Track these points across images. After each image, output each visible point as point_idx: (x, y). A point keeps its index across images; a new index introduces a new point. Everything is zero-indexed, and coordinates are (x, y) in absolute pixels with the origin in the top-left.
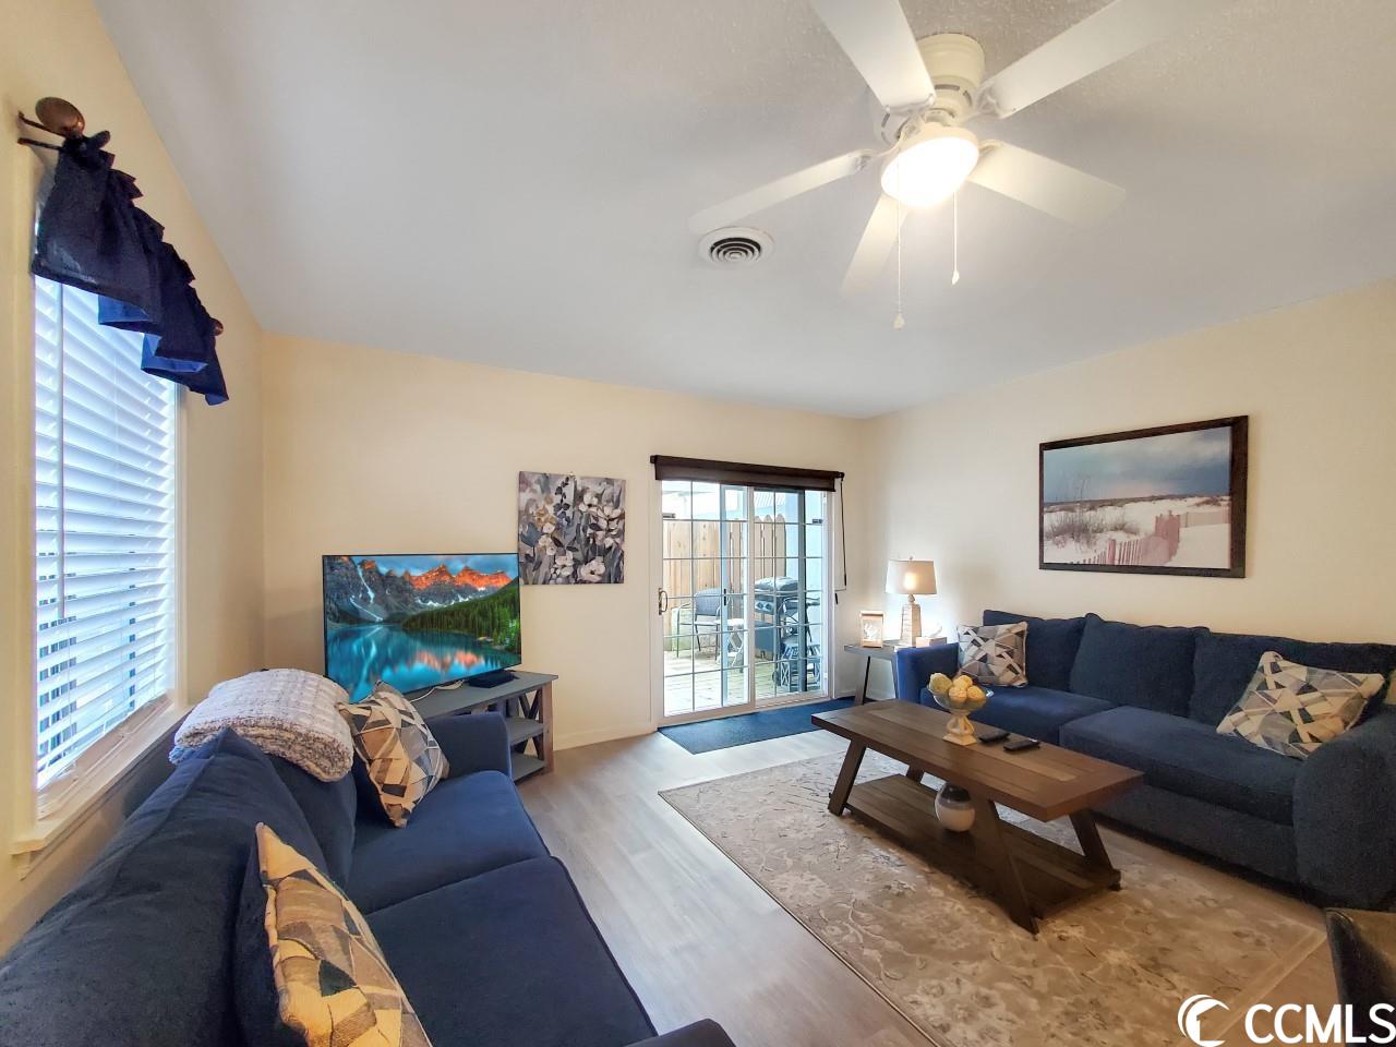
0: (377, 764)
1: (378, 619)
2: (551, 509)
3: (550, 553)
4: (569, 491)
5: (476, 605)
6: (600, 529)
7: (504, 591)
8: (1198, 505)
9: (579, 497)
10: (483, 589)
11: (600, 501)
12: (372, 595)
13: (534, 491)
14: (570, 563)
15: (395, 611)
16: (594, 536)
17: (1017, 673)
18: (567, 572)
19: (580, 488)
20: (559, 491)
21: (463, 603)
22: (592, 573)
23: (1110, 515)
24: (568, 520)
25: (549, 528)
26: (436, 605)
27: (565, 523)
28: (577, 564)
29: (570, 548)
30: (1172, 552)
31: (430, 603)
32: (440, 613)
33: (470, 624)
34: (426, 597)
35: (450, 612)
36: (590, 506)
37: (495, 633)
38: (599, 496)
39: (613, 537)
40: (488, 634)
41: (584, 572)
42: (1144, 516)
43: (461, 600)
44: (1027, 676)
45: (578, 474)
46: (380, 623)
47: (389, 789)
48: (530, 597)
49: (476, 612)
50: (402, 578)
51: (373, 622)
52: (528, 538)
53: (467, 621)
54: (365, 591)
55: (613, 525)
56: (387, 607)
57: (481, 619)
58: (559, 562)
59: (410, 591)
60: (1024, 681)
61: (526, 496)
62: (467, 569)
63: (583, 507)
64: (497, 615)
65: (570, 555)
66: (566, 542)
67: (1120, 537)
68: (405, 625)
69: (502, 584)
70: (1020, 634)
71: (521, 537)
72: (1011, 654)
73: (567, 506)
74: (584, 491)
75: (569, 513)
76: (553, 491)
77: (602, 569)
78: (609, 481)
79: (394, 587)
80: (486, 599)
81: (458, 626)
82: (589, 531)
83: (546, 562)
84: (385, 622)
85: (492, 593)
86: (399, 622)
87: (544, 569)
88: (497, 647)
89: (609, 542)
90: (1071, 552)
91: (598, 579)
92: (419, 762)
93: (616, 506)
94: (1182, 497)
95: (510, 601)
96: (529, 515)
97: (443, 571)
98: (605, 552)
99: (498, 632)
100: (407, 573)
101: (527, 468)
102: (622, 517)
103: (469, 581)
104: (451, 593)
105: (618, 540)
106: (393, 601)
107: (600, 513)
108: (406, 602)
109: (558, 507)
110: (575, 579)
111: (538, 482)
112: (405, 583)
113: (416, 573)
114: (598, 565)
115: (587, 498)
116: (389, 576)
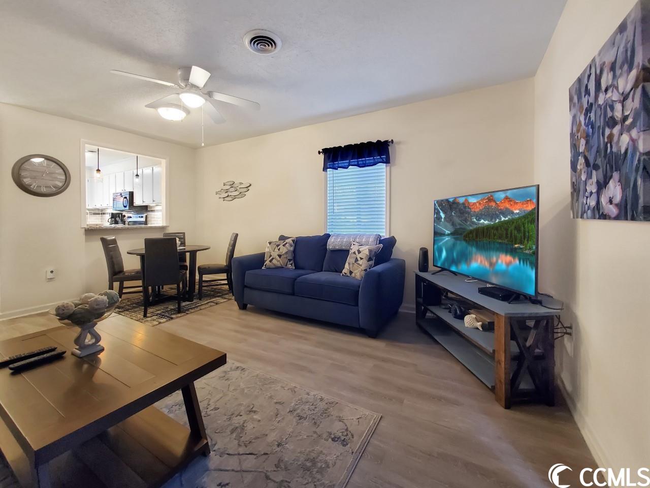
1: (447, 232)
5: (513, 223)
10: (517, 211)
12: (443, 215)
15: (458, 227)
21: (504, 221)
26: (486, 222)
31: (482, 221)
32: (488, 228)
34: (479, 217)
35: (495, 228)
37: (526, 242)
40: (521, 243)
46: (448, 235)
49: (513, 227)
50: (463, 204)
51: (444, 235)
53: (507, 234)
56: (453, 224)
57: (516, 232)
59: (469, 213)
62: (507, 198)
64: (527, 230)
68: (465, 237)
69: (530, 208)
79: (458, 210)
80: (520, 218)
81: (500, 238)
84: (452, 234)
85: (523, 214)
86: (461, 234)
88: (527, 252)
97: (491, 199)
100: (466, 200)
103: (508, 206)
104: (496, 214)
106: (457, 220)
108: (466, 220)
112: (465, 207)
116: (455, 202)
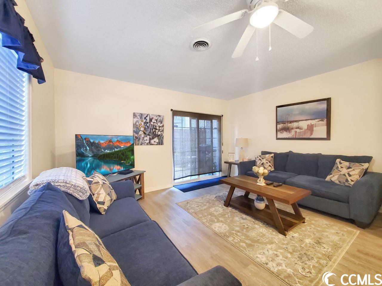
0: (96, 195)
1: (90, 156)
2: (143, 123)
3: (143, 136)
4: (148, 118)
5: (121, 151)
6: (157, 129)
7: (129, 147)
8: (318, 121)
9: (151, 120)
10: (123, 147)
11: (157, 122)
12: (88, 148)
13: (138, 118)
14: (148, 139)
15: (95, 153)
16: (155, 131)
17: (271, 167)
18: (148, 142)
19: (151, 118)
20: (145, 118)
21: (117, 151)
22: (155, 142)
23: (295, 125)
24: (148, 127)
25: (142, 129)
26: (108, 151)
27: (147, 127)
28: (150, 139)
29: (148, 135)
30: (311, 134)
31: (106, 151)
32: (109, 154)
33: (119, 157)
34: (105, 149)
35: (113, 154)
36: (154, 123)
37: (127, 160)
38: (156, 120)
39: (161, 132)
40: (124, 160)
41: (152, 141)
42: (304, 125)
43: (116, 150)
44: (274, 168)
45: (151, 113)
46: (91, 157)
47: (99, 203)
48: (137, 148)
49: (121, 153)
50: (98, 143)
51: (88, 157)
52: (136, 132)
53: (118, 157)
54: (86, 147)
55: (161, 128)
56: (93, 152)
57: (122, 156)
58: (145, 139)
59: (100, 147)
60: (273, 169)
61: (136, 120)
62: (118, 141)
63: (152, 123)
64: (127, 154)
65: (148, 137)
66: (147, 133)
67: (298, 130)
68: (99, 158)
69: (129, 145)
70: (272, 157)
71: (134, 131)
72: (270, 162)
73: (148, 123)
74: (152, 118)
75: (148, 125)
76: (143, 118)
77: (157, 141)
78: (159, 116)
79: (95, 146)
80: (124, 150)
81: (115, 158)
82: (154, 130)
83: (141, 138)
84: (92, 156)
85: (126, 148)
86: (97, 156)
87: (141, 141)
88: (127, 164)
89: (159, 133)
90: (285, 135)
91: (156, 144)
92: (109, 194)
93: (161, 123)
94: (314, 119)
95: (131, 150)
96: (137, 125)
97: (110, 141)
98: (158, 136)
99: (128, 159)
100: (99, 142)
101: (136, 112)
102: (163, 126)
103: (118, 144)
104: (113, 148)
105: (162, 133)
106: (95, 150)
107: (157, 125)
108: (99, 150)
109: (145, 123)
110: (150, 143)
111: (139, 116)
112: (98, 145)
113: (102, 142)
114: (156, 140)
115: (153, 121)
116: (94, 143)
